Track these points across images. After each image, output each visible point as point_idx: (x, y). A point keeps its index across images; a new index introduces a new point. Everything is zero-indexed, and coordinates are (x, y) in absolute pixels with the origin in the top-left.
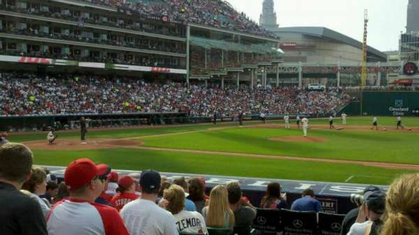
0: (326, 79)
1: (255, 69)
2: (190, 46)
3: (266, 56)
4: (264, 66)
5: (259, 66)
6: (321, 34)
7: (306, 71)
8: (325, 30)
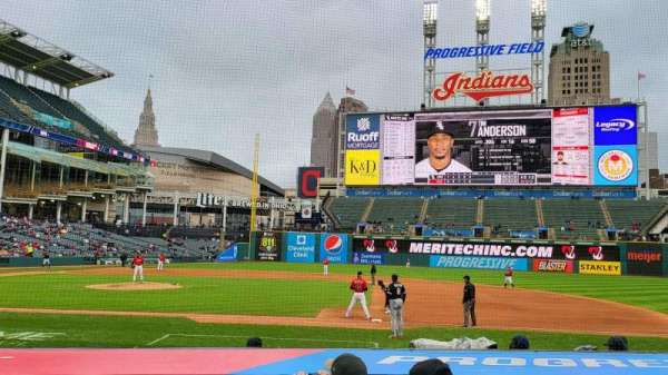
0: (213, 215)
1: (111, 196)
2: (8, 155)
3: (129, 180)
4: (126, 192)
5: (119, 193)
6: (208, 159)
7: (185, 203)
8: (214, 155)
